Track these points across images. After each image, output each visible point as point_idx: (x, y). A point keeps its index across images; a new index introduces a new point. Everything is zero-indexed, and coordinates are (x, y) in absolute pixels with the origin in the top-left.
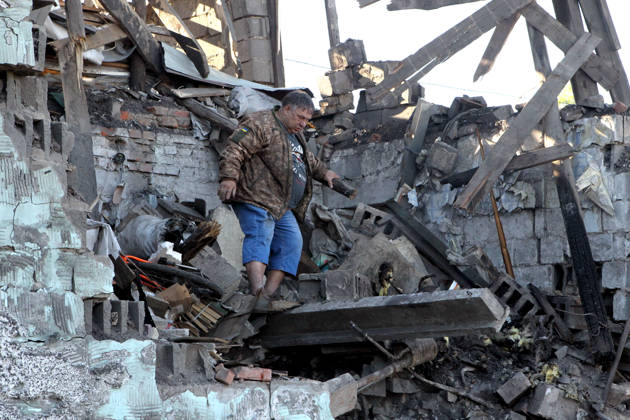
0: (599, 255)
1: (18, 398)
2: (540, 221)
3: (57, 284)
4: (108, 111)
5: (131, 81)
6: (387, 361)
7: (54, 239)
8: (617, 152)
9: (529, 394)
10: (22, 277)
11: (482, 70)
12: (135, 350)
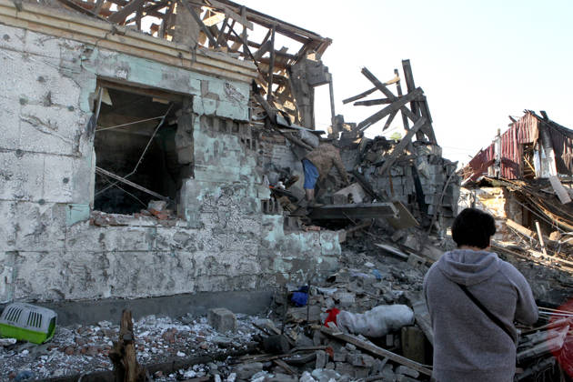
0: (425, 192)
1: (240, 233)
2: (404, 180)
3: (253, 195)
4: (258, 136)
5: (265, 126)
6: (354, 225)
7: (252, 180)
8: (432, 157)
9: (401, 239)
10: (241, 192)
11: (385, 128)
12: (277, 218)
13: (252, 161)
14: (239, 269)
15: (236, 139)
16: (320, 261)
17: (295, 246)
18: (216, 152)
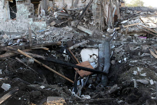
7: (27, 12)
10: (25, 14)
12: (31, 19)
13: (26, 8)
14: (24, 29)
15: (23, 4)
16: (41, 28)
17: (35, 25)
18: (20, 7)
